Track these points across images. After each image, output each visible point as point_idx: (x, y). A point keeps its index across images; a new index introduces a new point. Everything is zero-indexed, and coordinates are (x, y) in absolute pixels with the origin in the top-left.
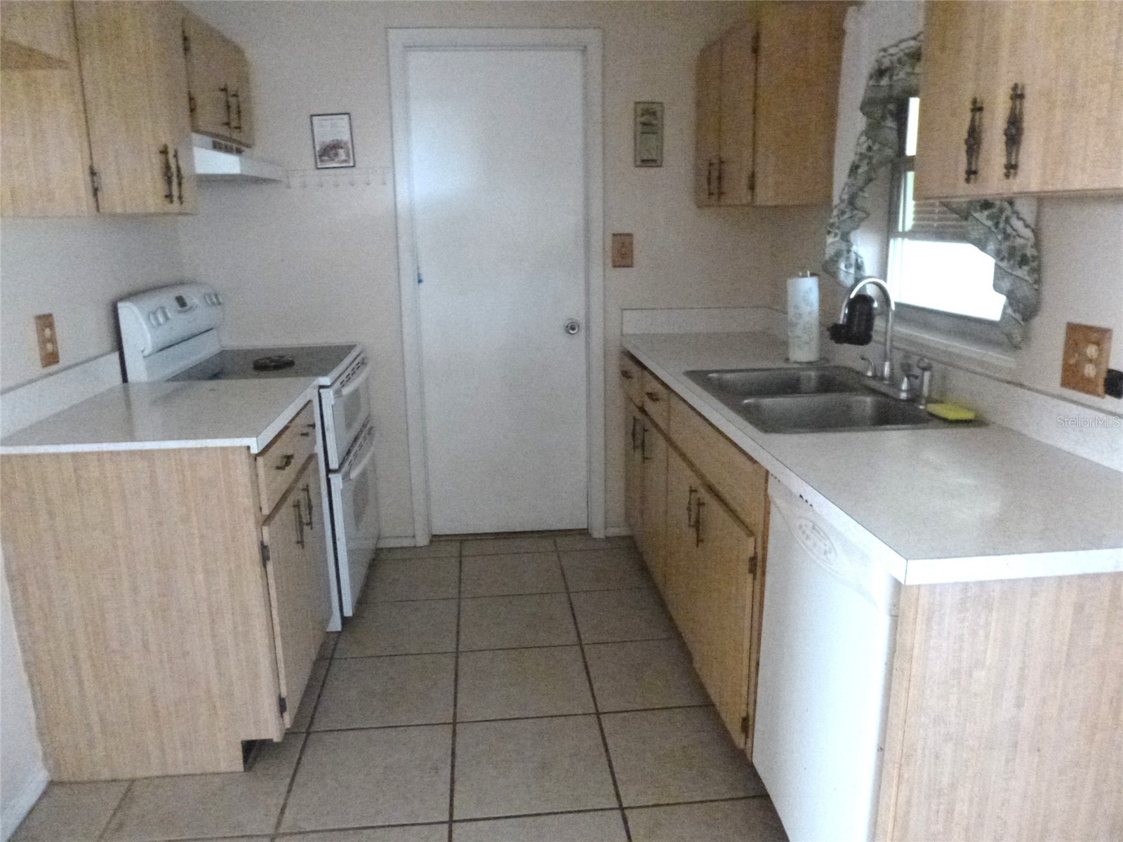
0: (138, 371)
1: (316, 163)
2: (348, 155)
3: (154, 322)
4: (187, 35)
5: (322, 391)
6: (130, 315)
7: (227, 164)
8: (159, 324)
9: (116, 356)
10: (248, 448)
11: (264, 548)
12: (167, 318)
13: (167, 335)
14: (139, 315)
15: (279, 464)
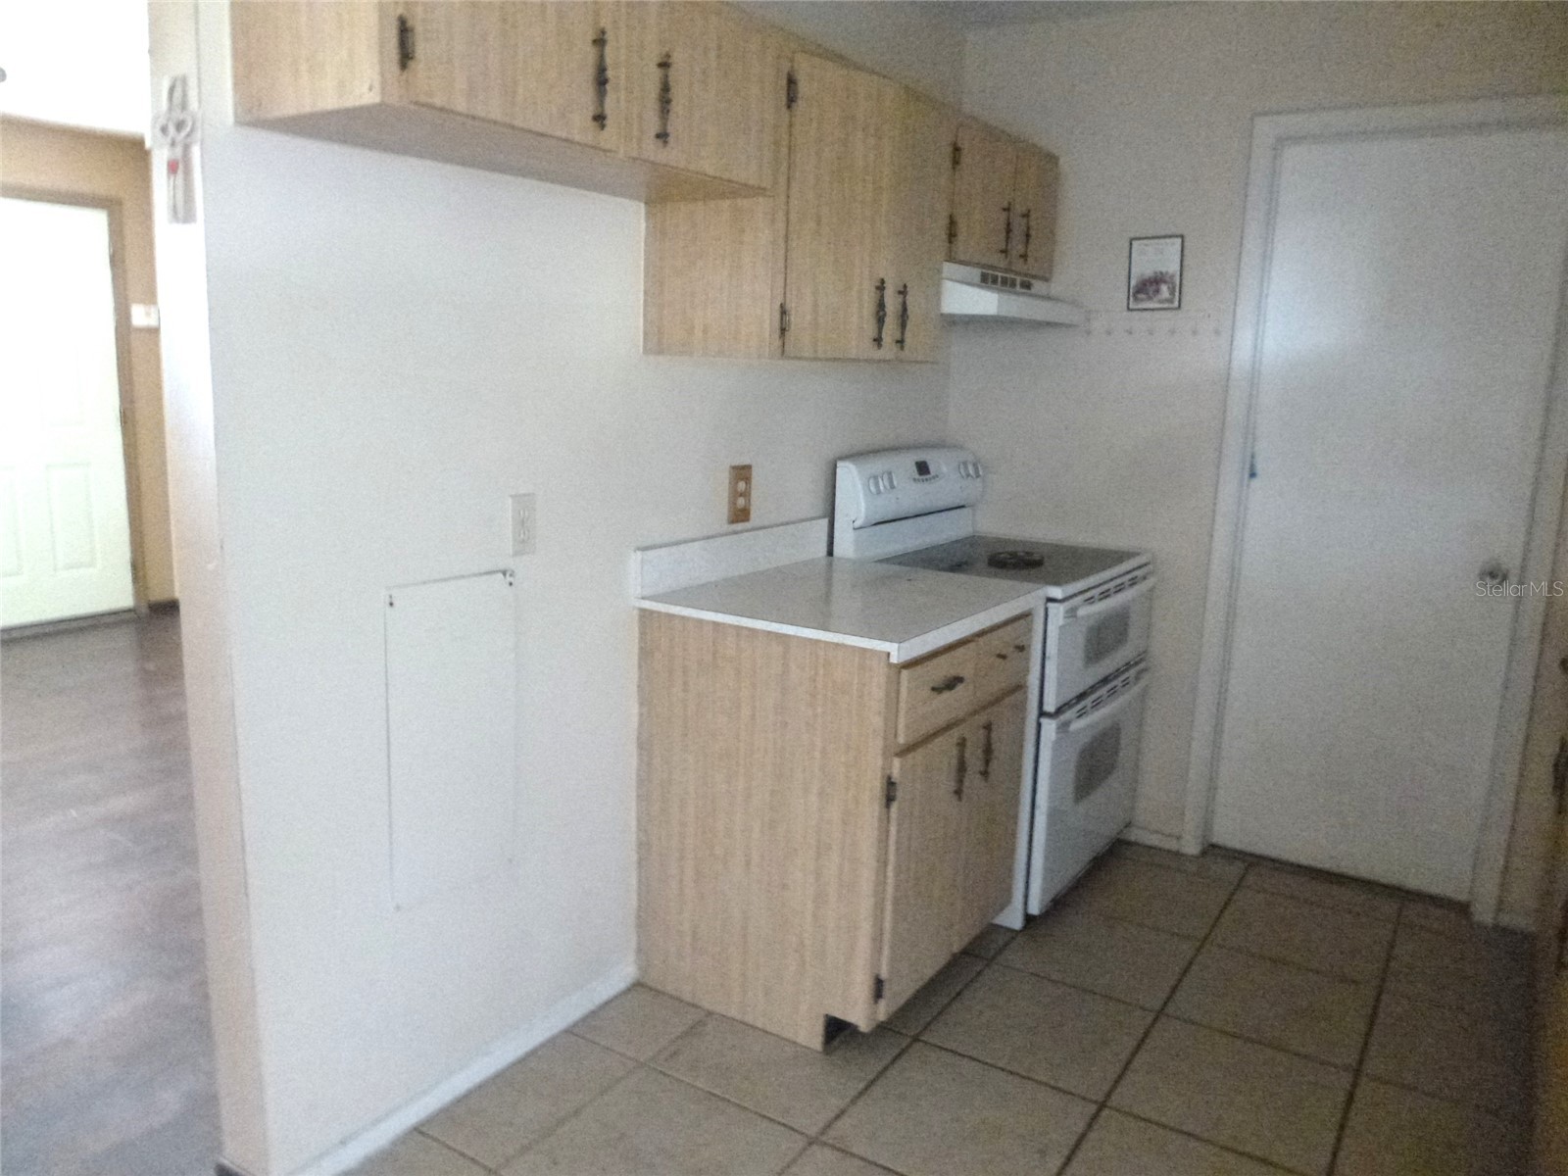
0: (845, 545)
1: (1128, 304)
2: (1172, 293)
3: (873, 489)
4: (959, 145)
5: (1050, 605)
6: (849, 476)
7: (984, 302)
8: (879, 492)
9: (825, 522)
10: (889, 654)
11: (890, 785)
12: (892, 487)
13: (888, 506)
14: (857, 479)
15: (936, 685)
